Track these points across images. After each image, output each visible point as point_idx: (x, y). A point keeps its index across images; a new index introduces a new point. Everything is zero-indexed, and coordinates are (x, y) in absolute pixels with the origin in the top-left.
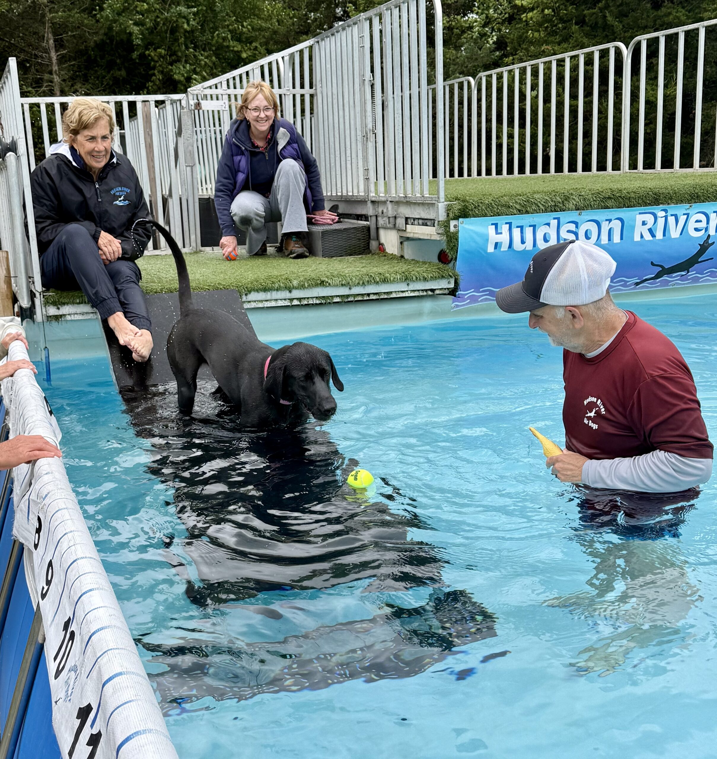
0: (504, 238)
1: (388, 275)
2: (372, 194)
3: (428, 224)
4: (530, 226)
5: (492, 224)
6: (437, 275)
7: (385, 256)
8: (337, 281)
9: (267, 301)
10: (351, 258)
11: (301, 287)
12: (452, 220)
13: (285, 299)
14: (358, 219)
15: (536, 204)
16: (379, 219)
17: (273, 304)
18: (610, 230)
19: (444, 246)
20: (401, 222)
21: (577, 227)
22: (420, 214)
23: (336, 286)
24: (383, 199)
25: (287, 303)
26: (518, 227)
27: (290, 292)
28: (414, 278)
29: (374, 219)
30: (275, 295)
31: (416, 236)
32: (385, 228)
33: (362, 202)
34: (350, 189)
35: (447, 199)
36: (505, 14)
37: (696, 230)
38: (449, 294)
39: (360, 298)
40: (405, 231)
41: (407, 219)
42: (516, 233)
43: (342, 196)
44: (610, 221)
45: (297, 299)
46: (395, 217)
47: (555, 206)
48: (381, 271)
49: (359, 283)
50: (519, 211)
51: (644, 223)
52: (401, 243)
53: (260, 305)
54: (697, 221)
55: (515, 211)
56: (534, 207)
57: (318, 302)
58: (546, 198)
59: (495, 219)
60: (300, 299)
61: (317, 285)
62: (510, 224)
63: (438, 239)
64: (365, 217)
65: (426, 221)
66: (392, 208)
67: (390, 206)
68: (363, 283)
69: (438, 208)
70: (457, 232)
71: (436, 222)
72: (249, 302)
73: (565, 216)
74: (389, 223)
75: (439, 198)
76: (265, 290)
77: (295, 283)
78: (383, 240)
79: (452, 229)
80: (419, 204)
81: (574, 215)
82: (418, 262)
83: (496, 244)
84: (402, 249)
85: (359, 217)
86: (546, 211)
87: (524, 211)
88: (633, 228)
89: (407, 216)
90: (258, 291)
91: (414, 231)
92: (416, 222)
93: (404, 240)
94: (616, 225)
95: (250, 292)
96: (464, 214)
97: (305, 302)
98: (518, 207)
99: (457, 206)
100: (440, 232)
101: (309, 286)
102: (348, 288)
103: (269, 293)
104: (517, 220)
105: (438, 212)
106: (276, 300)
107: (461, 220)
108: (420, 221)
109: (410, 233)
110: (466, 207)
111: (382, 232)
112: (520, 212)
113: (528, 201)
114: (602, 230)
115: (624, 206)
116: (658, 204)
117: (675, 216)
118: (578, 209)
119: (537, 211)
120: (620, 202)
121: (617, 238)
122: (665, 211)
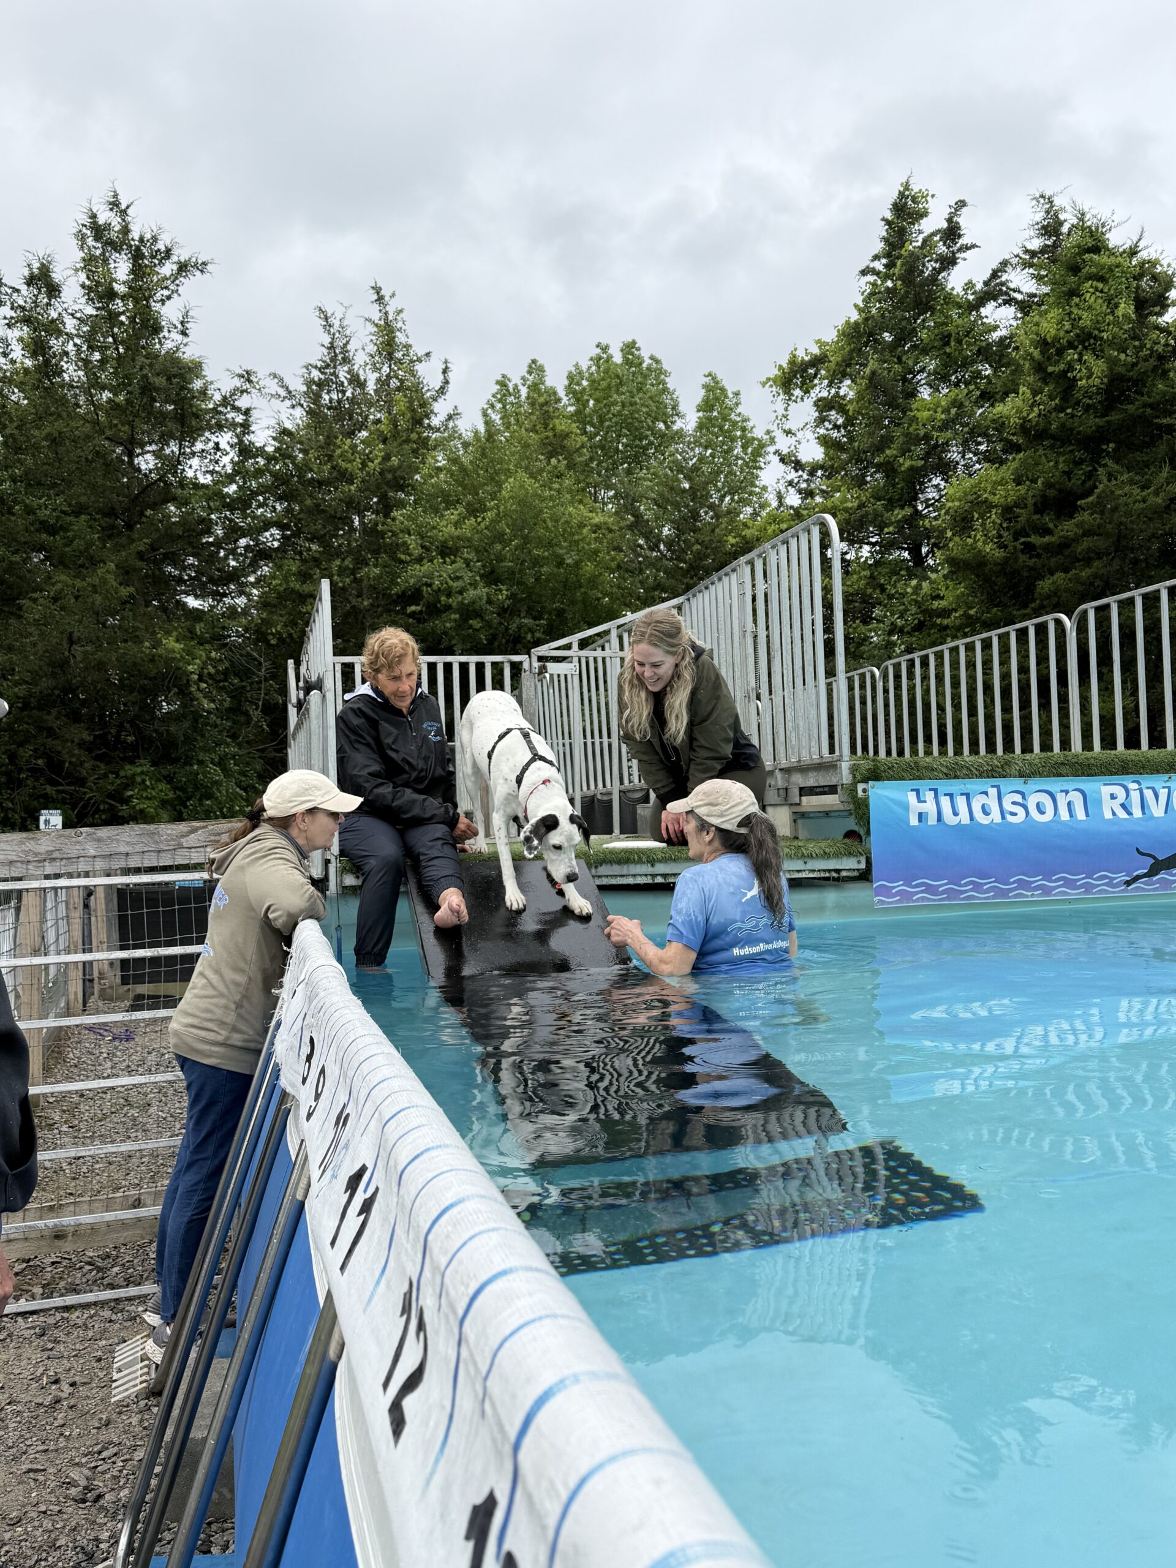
0: (930, 807)
3: (830, 791)
4: (962, 794)
5: (913, 790)
9: (623, 877)
11: (668, 860)
12: (860, 782)
13: (646, 875)
15: (968, 768)
17: (630, 881)
18: (1069, 804)
20: (793, 794)
21: (1024, 797)
22: (818, 781)
25: (649, 880)
26: (946, 795)
27: (653, 865)
28: (813, 854)
30: (633, 869)
31: (814, 809)
35: (852, 758)
40: (799, 804)
41: (801, 789)
42: (945, 802)
44: (1067, 792)
45: (661, 875)
46: (786, 789)
47: (992, 770)
51: (1113, 797)
52: (795, 821)
53: (613, 881)
55: (941, 775)
56: (964, 772)
59: (916, 784)
60: (665, 876)
62: (935, 791)
63: (843, 808)
65: (826, 789)
66: (783, 778)
67: (780, 775)
69: (841, 770)
70: (867, 798)
71: (839, 788)
73: (1007, 785)
74: (779, 796)
75: (842, 761)
79: (860, 793)
80: (816, 768)
81: (1017, 783)
82: (816, 840)
83: (920, 815)
84: (796, 830)
86: (981, 776)
87: (953, 776)
88: (1099, 802)
89: (801, 785)
91: (811, 803)
92: (814, 792)
93: (799, 816)
94: (1077, 798)
95: (601, 864)
96: (875, 775)
98: (944, 770)
99: (865, 765)
100: (845, 799)
104: (945, 786)
105: (841, 775)
106: (634, 876)
107: (871, 783)
108: (819, 790)
109: (806, 806)
110: (876, 768)
112: (947, 776)
114: (1059, 804)
115: (1083, 775)
116: (1128, 774)
117: (1153, 789)
118: (1023, 776)
119: (969, 775)
120: (1077, 770)
121: (1080, 815)
122: (1139, 783)
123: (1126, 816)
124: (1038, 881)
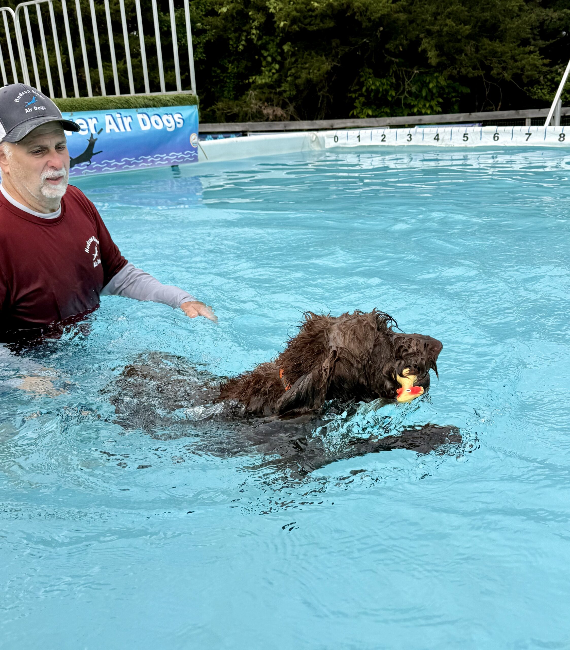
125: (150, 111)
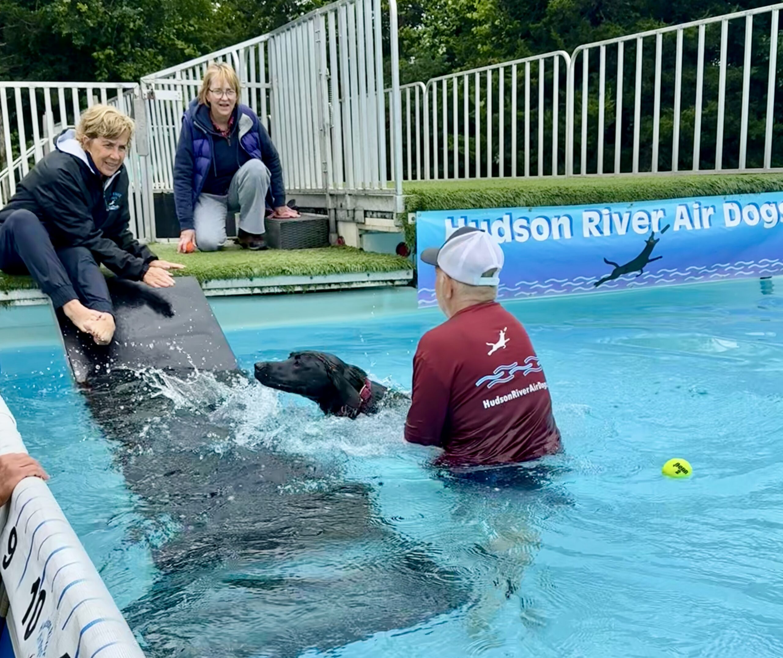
1: (348, 265)
2: (331, 187)
3: (387, 216)
4: (485, 220)
5: (449, 218)
6: (396, 266)
7: (344, 248)
8: (298, 270)
9: (227, 289)
10: (311, 251)
11: (262, 275)
12: (410, 212)
13: (246, 288)
14: (316, 213)
15: (489, 200)
16: (338, 212)
17: (234, 292)
18: (560, 226)
19: (403, 239)
20: (359, 215)
21: (528, 222)
22: (378, 207)
23: (297, 275)
24: (342, 193)
25: (248, 292)
26: (473, 220)
27: (251, 280)
28: (374, 269)
29: (333, 212)
30: (236, 283)
31: (375, 229)
32: (345, 221)
33: (321, 196)
34: (308, 182)
35: (405, 192)
36: (453, 26)
37: (640, 227)
38: (408, 285)
39: (321, 288)
40: (364, 223)
41: (365, 212)
43: (300, 190)
44: (559, 217)
45: (258, 287)
46: (354, 211)
47: (507, 201)
48: (341, 261)
49: (320, 273)
50: (474, 205)
51: (591, 220)
52: (360, 236)
53: (221, 293)
54: (640, 219)
55: (470, 206)
56: (487, 202)
57: (279, 291)
58: (499, 193)
59: (451, 213)
60: (261, 288)
61: (278, 274)
62: (465, 218)
63: (397, 231)
64: (324, 211)
65: (384, 214)
66: (351, 201)
67: (348, 199)
68: (324, 273)
69: (396, 201)
70: (415, 224)
71: (395, 215)
72: (209, 290)
73: (517, 212)
74: (348, 216)
75: (396, 191)
76: (226, 277)
77: (256, 271)
78: (342, 233)
79: (410, 221)
80: (377, 197)
81: (524, 211)
82: (377, 254)
84: (361, 242)
85: (317, 210)
86: (499, 206)
87: (478, 206)
88: (581, 224)
89: (366, 209)
90: (218, 278)
91: (373, 223)
92: (375, 215)
93: (363, 233)
94: (565, 221)
95: (210, 280)
96: (421, 207)
97: (266, 291)
98: (472, 201)
99: (414, 199)
100: (399, 224)
101: (270, 274)
102: (308, 278)
103: (230, 281)
104: (472, 214)
105: (396, 204)
106: (237, 288)
107: (418, 213)
108: (379, 214)
109: (369, 225)
110: (423, 200)
111: (341, 226)
113: (481, 196)
114: (553, 226)
115: (571, 204)
116: (602, 203)
117: (619, 214)
118: (528, 205)
119: (490, 206)
120: (567, 200)
121: (567, 234)
122: (610, 210)
123: (598, 235)
124: (536, 284)
125: (744, 198)
